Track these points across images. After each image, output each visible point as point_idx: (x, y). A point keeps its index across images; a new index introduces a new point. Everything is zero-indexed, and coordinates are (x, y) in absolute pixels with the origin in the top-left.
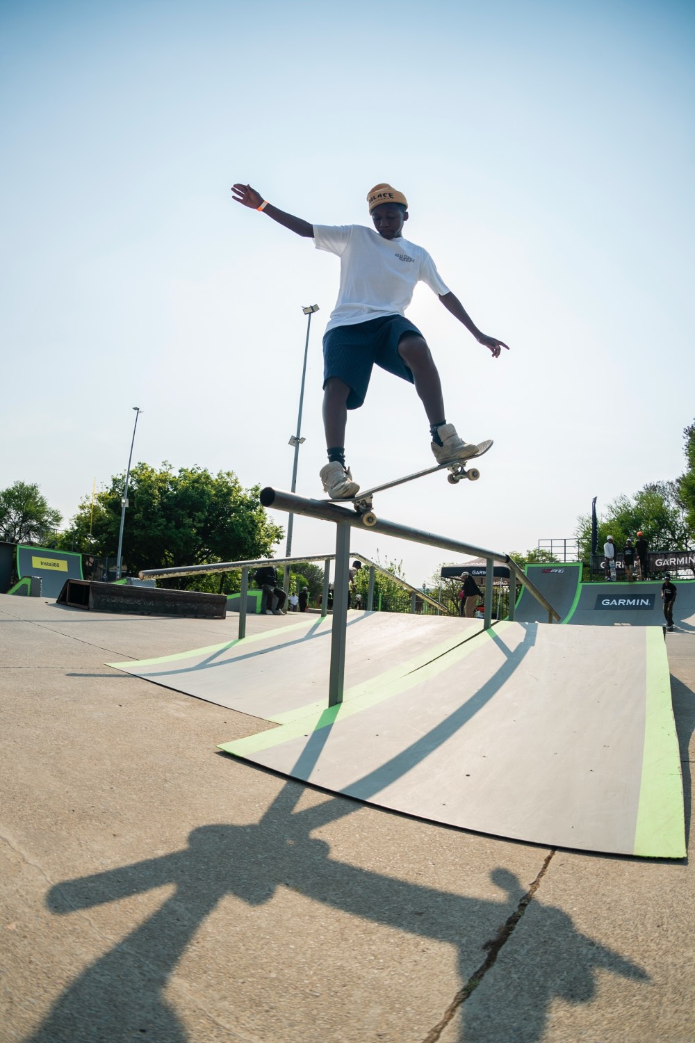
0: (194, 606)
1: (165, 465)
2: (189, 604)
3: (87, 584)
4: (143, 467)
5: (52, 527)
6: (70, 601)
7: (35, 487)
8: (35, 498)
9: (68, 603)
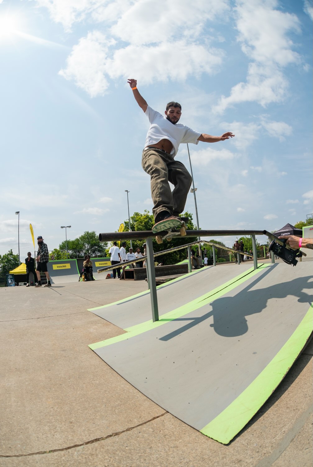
0: (175, 271)
1: (146, 211)
2: (174, 270)
3: (132, 270)
4: (137, 214)
5: (104, 247)
6: (126, 278)
7: (94, 232)
8: (95, 237)
9: (125, 279)
